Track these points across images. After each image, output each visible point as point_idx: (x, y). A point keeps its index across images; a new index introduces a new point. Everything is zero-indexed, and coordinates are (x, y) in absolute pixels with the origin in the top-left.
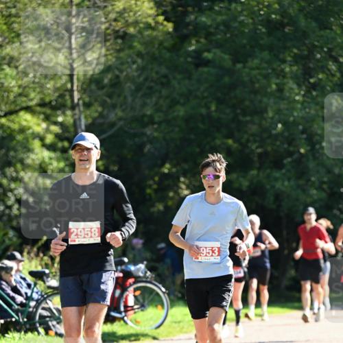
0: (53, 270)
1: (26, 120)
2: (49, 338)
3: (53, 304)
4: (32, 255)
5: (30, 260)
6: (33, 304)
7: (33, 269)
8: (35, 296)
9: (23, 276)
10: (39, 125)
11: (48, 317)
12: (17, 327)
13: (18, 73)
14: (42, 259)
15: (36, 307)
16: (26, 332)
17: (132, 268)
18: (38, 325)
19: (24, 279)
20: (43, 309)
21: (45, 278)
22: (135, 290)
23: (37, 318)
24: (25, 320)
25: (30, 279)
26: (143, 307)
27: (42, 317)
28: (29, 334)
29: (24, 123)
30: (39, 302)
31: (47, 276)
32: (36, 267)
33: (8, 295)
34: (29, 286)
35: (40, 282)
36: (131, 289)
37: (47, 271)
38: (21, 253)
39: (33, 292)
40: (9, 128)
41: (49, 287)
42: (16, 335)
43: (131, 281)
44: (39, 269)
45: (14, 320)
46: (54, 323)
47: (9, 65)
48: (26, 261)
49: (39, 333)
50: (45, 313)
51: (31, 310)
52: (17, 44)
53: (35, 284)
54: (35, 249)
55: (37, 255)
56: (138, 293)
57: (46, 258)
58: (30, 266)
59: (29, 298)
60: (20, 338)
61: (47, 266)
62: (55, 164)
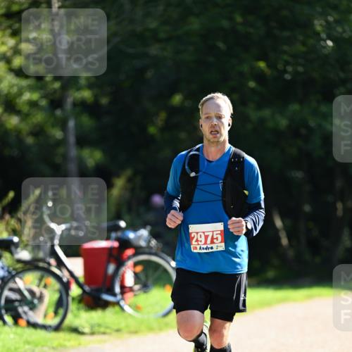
2: (19, 330)
3: (25, 283)
11: (16, 300)
17: (131, 235)
18: (3, 311)
20: (11, 290)
21: (13, 248)
22: (136, 264)
26: (145, 287)
27: (8, 301)
31: (17, 245)
36: (130, 263)
37: (16, 239)
41: (19, 261)
43: (129, 252)
46: (26, 308)
50: (14, 296)
56: (139, 269)
61: (15, 232)
62: (27, 96)
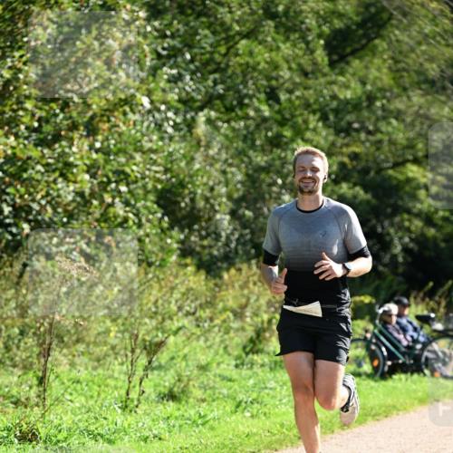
0: (439, 314)
1: (412, 171)
4: (419, 299)
5: (417, 304)
6: (419, 346)
7: (419, 313)
8: (422, 339)
9: (410, 319)
10: (425, 176)
12: (404, 369)
13: (405, 126)
14: (428, 304)
15: (422, 350)
16: (412, 373)
19: (411, 323)
23: (423, 359)
24: (412, 362)
25: (416, 323)
28: (416, 376)
29: (410, 175)
30: (425, 345)
32: (423, 311)
33: (395, 338)
34: (415, 329)
35: (426, 326)
38: (408, 299)
39: (419, 335)
40: (396, 178)
42: (403, 376)
44: (425, 313)
45: (400, 361)
47: (396, 119)
48: (413, 306)
49: (425, 375)
51: (417, 352)
52: (405, 99)
53: (422, 328)
54: (421, 294)
55: (423, 300)
57: (432, 303)
58: (417, 311)
59: (415, 341)
60: (407, 380)
